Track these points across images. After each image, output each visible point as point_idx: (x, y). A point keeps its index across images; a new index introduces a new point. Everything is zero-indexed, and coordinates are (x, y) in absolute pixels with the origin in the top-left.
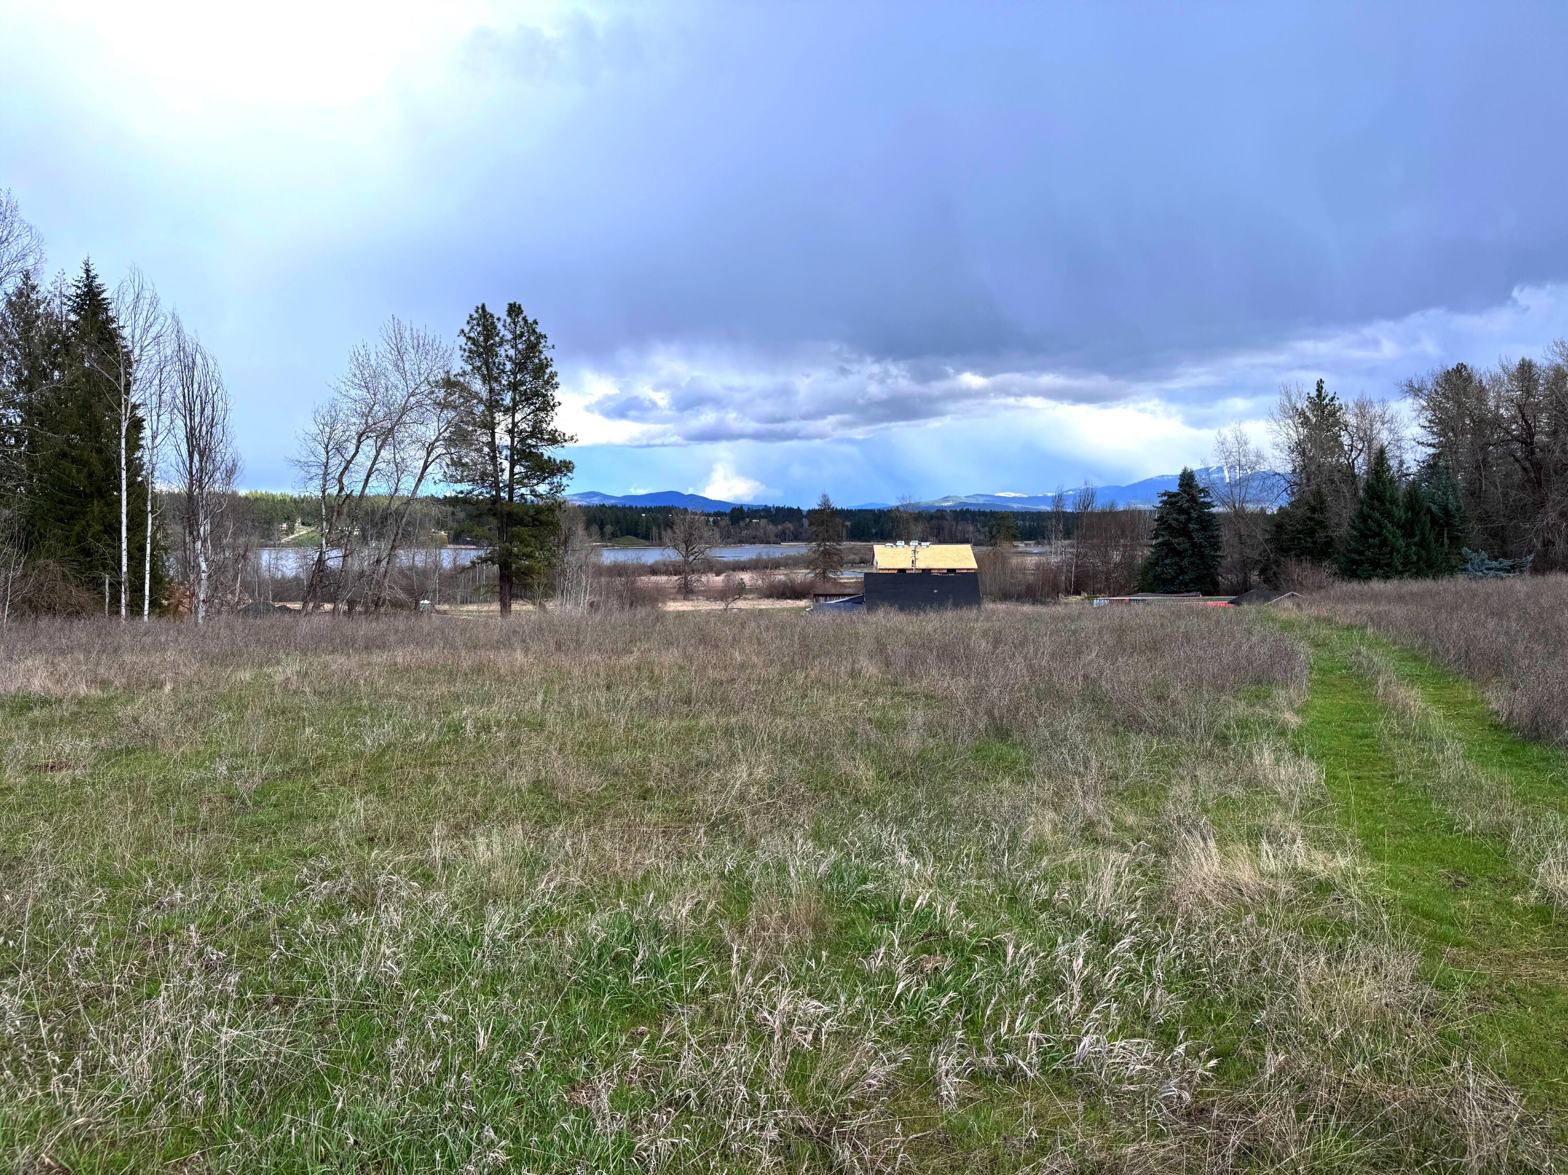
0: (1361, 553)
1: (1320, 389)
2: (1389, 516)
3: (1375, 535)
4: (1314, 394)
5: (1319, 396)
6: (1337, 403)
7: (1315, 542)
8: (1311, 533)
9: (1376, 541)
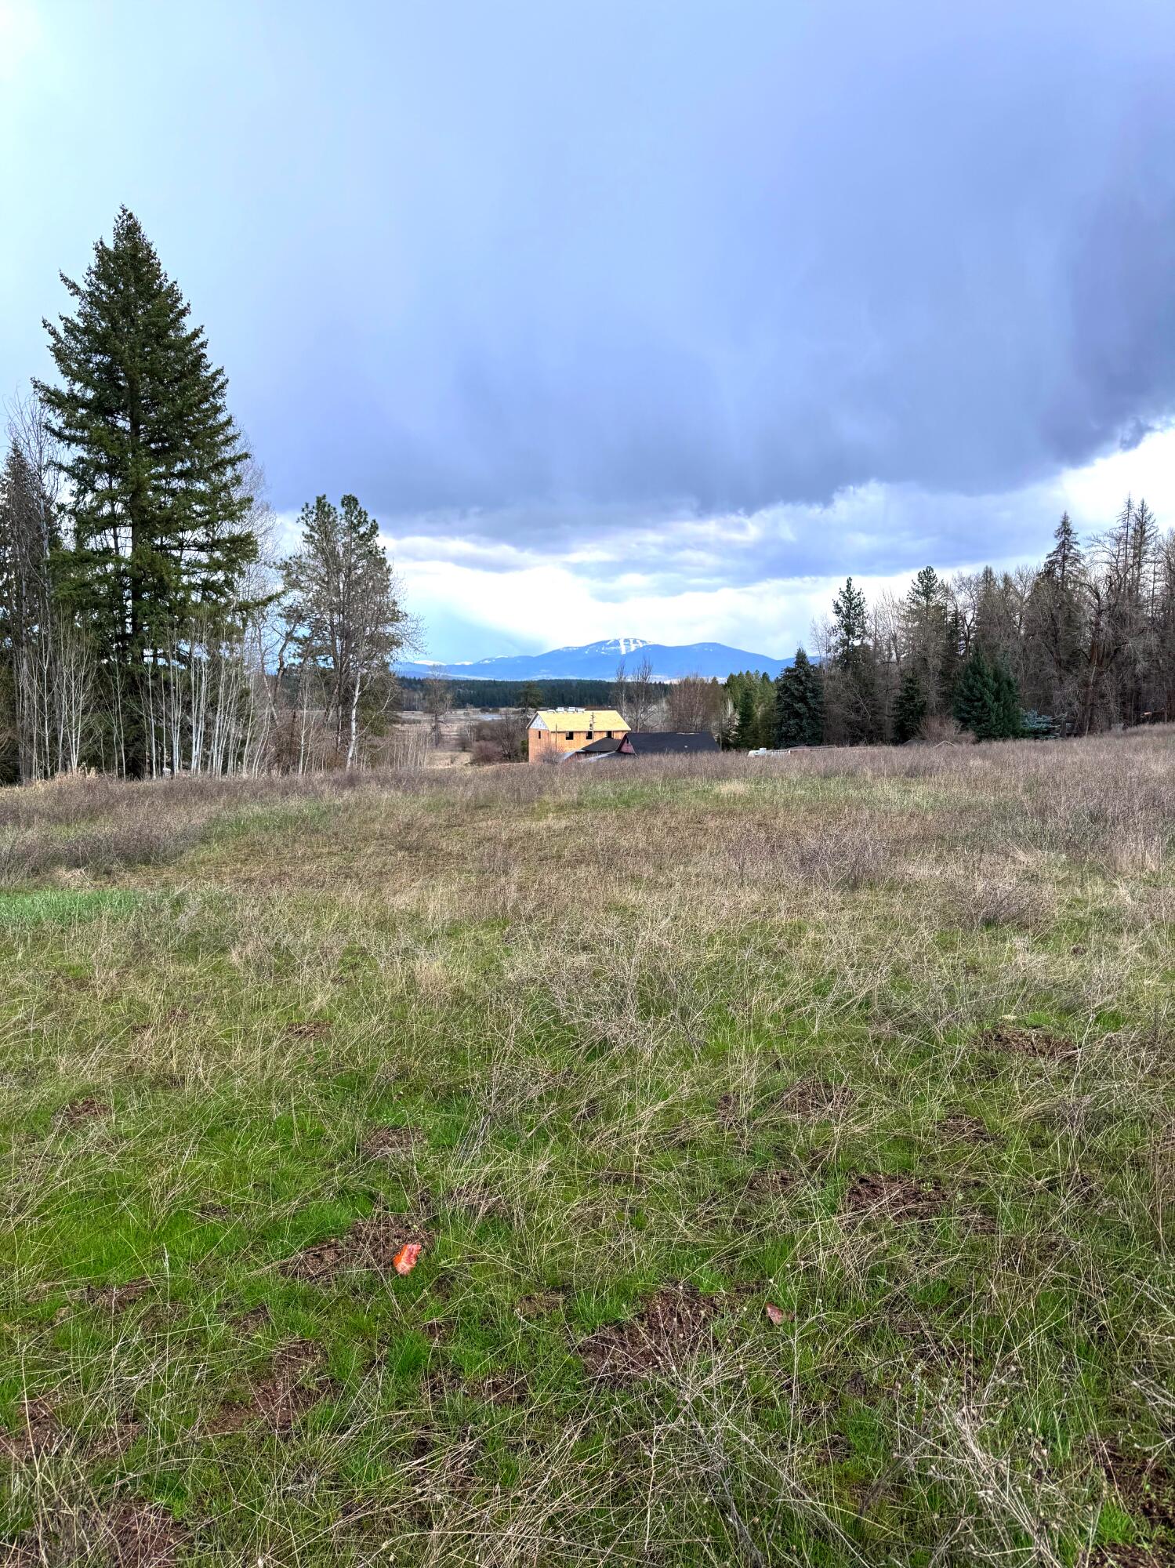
0: (969, 713)
1: (849, 585)
2: (985, 685)
3: (979, 700)
4: (844, 589)
5: (848, 591)
6: (861, 596)
7: (915, 706)
8: (912, 698)
9: (980, 704)
